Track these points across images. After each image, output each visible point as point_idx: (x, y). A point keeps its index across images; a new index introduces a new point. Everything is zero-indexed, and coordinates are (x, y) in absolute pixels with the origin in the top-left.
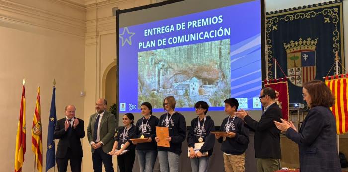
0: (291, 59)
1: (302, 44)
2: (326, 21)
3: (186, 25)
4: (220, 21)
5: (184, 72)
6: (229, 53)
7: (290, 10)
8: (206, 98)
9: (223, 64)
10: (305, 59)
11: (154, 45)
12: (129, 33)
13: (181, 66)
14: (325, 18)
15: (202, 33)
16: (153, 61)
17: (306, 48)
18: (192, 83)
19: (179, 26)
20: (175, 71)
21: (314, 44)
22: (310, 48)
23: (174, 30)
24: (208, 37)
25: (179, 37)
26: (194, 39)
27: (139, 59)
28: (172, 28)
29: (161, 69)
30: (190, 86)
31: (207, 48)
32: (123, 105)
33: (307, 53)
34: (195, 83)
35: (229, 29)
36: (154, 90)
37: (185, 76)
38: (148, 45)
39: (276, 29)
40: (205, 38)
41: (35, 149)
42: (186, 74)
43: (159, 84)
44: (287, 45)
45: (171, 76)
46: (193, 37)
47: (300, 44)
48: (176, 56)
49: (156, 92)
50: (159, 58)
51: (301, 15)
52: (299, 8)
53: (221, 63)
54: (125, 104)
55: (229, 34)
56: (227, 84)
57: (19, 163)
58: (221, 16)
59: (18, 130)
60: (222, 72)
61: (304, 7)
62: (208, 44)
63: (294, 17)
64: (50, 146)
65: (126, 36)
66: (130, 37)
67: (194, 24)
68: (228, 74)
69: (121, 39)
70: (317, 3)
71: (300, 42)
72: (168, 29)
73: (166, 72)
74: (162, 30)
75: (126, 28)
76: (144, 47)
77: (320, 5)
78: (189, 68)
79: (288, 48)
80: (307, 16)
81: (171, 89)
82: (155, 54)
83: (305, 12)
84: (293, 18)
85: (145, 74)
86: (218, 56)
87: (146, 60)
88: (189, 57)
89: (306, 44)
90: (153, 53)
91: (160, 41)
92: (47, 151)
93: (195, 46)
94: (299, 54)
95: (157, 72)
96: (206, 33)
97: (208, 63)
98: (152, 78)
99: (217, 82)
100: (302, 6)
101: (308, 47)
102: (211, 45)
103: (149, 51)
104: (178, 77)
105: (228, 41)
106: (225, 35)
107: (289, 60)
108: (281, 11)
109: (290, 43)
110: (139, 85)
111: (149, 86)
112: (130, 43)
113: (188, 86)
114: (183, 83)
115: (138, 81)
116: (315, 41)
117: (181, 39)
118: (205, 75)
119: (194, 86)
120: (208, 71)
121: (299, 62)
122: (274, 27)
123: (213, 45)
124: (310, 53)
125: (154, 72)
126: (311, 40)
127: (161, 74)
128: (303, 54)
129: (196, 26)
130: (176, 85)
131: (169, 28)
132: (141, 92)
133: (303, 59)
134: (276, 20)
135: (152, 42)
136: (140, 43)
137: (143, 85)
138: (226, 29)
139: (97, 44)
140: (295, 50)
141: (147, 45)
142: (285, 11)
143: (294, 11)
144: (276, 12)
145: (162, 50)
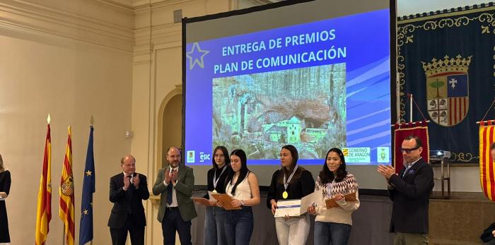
0: (433, 85)
1: (449, 64)
2: (483, 32)
3: (283, 41)
4: (332, 37)
5: (280, 109)
6: (344, 83)
7: (432, 13)
8: (310, 146)
9: (335, 98)
10: (453, 86)
11: (236, 70)
12: (200, 51)
13: (275, 99)
14: (483, 27)
15: (306, 54)
16: (235, 92)
17: (455, 70)
18: (291, 126)
19: (272, 43)
20: (265, 107)
21: (466, 64)
22: (460, 70)
23: (265, 49)
24: (315, 60)
25: (273, 59)
26: (295, 62)
27: (215, 89)
28: (263, 46)
29: (246, 103)
30: (288, 129)
31: (312, 75)
32: (191, 154)
33: (456, 78)
34: (295, 125)
35: (345, 48)
36: (236, 133)
37: (281, 114)
38: (228, 68)
39: (411, 41)
40: (309, 61)
41: (64, 215)
42: (283, 111)
43: (243, 125)
44: (426, 65)
45: (261, 114)
46: (292, 59)
47: (446, 64)
48: (267, 86)
49: (238, 136)
50: (243, 88)
51: (448, 22)
52: (445, 11)
53: (332, 97)
54: (194, 152)
55: (344, 56)
56: (340, 127)
57: (41, 236)
58: (334, 30)
59: (41, 188)
60: (334, 109)
61: (453, 10)
62: (314, 69)
63: (437, 24)
64: (86, 212)
65: (197, 55)
66: (202, 58)
67: (294, 40)
68: (343, 113)
69: (189, 59)
70: (471, 5)
71: (446, 62)
72: (257, 47)
73: (254, 108)
74: (248, 47)
75: (196, 44)
76: (221, 72)
77: (475, 7)
78: (287, 104)
79: (428, 69)
80: (456, 23)
81: (261, 133)
82: (238, 82)
83: (453, 17)
84: (436, 26)
85: (223, 109)
86: (329, 87)
87: (224, 90)
88: (287, 87)
89: (455, 64)
90: (234, 81)
91: (244, 64)
92: (82, 219)
93: (295, 72)
94: (444, 79)
95: (240, 108)
96: (312, 53)
97: (313, 97)
98: (233, 116)
99: (327, 125)
100: (449, 8)
101: (457, 69)
102: (319, 71)
103: (228, 78)
104: (270, 115)
105: (343, 66)
106: (339, 57)
107: (430, 87)
108: (418, 16)
109: (432, 63)
110: (215, 125)
111: (228, 127)
112: (202, 66)
113: (285, 128)
114: (278, 125)
115: (213, 120)
116: (467, 59)
117: (275, 62)
118: (310, 113)
119: (293, 129)
120: (314, 108)
121: (443, 90)
122: (408, 38)
123: (322, 71)
124: (459, 77)
125: (236, 107)
126: (461, 59)
127: (246, 111)
128: (449, 79)
129: (297, 44)
130: (267, 127)
131: (259, 45)
132: (217, 136)
133: (450, 85)
134: (411, 28)
135: (233, 64)
136: (215, 66)
137: (220, 125)
138: (339, 49)
139: (151, 63)
140: (439, 72)
141: (226, 69)
142: (425, 15)
143: (438, 16)
144: (411, 17)
145: (247, 76)
